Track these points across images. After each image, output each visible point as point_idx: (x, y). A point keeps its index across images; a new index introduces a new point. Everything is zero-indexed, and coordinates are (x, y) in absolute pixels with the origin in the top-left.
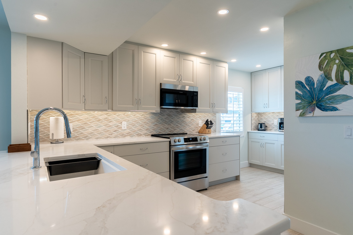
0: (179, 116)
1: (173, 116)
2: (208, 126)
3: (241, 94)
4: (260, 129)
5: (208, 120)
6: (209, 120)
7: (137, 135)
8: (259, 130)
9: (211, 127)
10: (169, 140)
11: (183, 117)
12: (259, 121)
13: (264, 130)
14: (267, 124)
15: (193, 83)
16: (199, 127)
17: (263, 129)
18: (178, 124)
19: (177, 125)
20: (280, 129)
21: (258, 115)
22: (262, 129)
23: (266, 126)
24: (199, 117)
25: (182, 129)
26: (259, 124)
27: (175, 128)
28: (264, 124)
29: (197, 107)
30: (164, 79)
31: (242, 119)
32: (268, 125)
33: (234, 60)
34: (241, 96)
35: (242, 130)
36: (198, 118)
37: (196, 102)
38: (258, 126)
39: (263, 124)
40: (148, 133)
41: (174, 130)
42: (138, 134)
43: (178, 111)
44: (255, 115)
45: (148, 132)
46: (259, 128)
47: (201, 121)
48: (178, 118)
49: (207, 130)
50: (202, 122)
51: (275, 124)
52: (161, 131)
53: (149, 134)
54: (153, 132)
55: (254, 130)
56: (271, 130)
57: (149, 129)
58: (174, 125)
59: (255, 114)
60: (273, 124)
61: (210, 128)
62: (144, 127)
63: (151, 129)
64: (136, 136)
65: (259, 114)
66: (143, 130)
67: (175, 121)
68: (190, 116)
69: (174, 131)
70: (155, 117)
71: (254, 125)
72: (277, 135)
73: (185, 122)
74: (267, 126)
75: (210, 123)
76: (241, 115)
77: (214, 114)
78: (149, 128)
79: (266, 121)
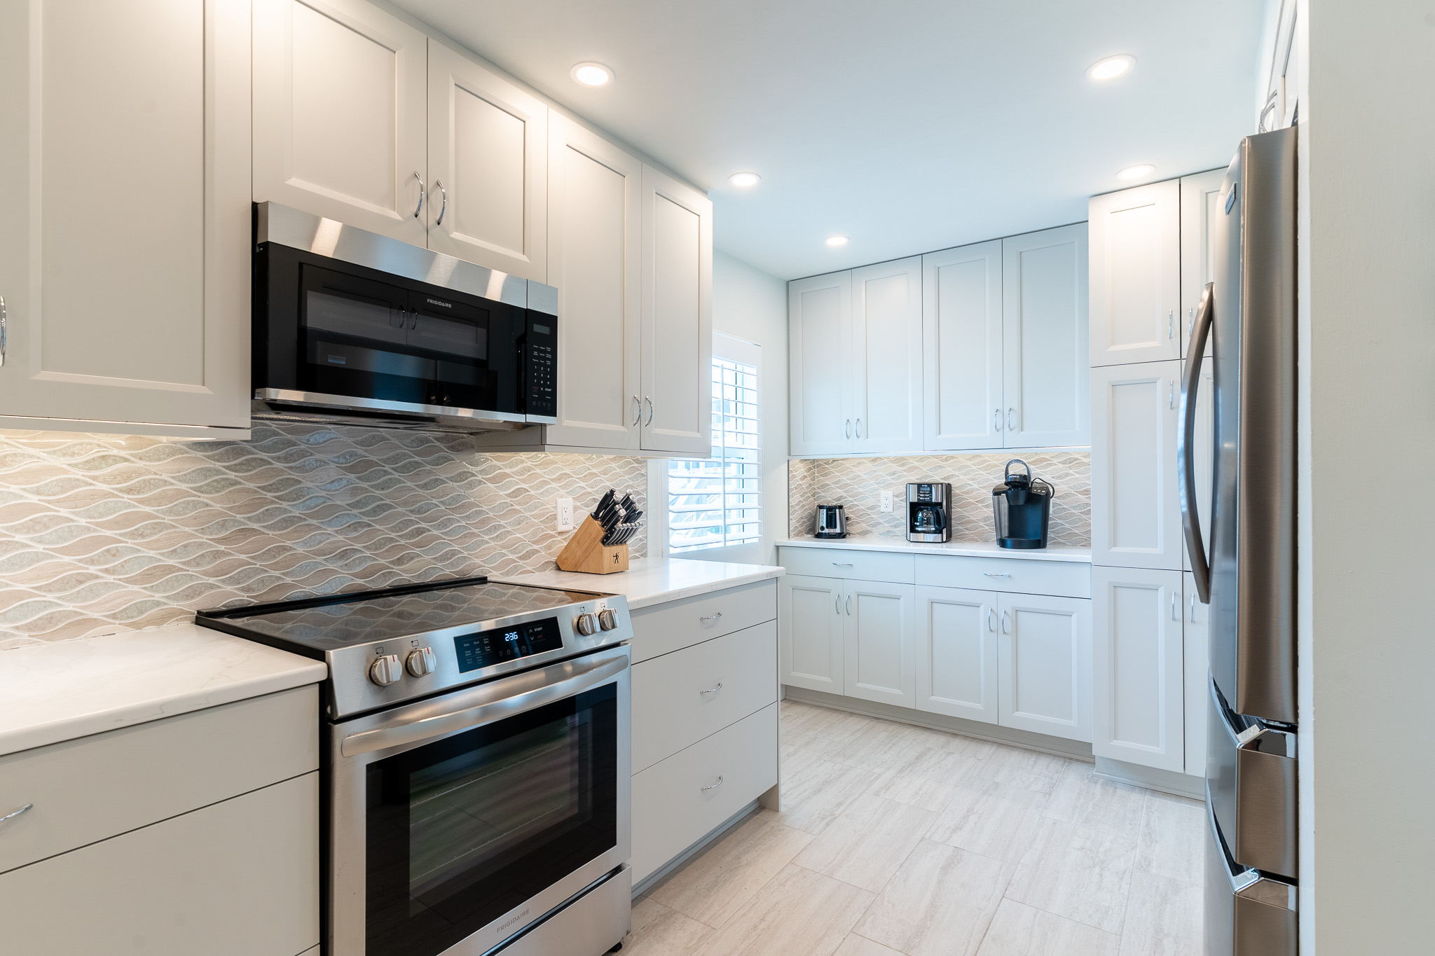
0: (430, 472)
1: (386, 473)
2: (611, 530)
3: (753, 371)
4: (826, 531)
5: (612, 492)
6: (619, 496)
7: (29, 628)
8: (819, 536)
9: (629, 533)
10: (312, 673)
11: (462, 477)
12: (813, 495)
13: (842, 536)
14: (849, 508)
15: (524, 258)
16: (561, 533)
17: (838, 530)
18: (423, 525)
19: (420, 531)
20: (913, 529)
21: (810, 469)
22: (832, 531)
23: (847, 519)
24: (559, 479)
25: (454, 553)
26: (821, 507)
27: (403, 547)
28: (841, 507)
29: (552, 412)
31: (753, 486)
32: (852, 513)
33: (745, 181)
34: (751, 382)
35: (756, 540)
36: (555, 485)
37: (545, 379)
38: (814, 519)
39: (837, 510)
40: (158, 604)
41: (400, 561)
42: (50, 619)
43: (427, 441)
44: (800, 470)
45: (158, 597)
46: (822, 528)
47: (570, 499)
48: (425, 486)
49: (609, 551)
50: (576, 509)
51: (883, 509)
52: (288, 580)
53: (175, 605)
54: (212, 586)
55: (799, 534)
56: (864, 533)
57: (171, 569)
58: (393, 530)
59: (801, 465)
60: (872, 508)
61: (621, 541)
62: (114, 554)
63: (192, 571)
64: (25, 635)
65: (816, 466)
66: (110, 578)
67: (405, 504)
68: (508, 471)
69: (396, 569)
70: (232, 475)
71: (799, 514)
72: (911, 558)
73: (471, 505)
74: (850, 515)
75: (623, 512)
76: (752, 471)
77: (637, 461)
78: (171, 562)
79: (844, 495)
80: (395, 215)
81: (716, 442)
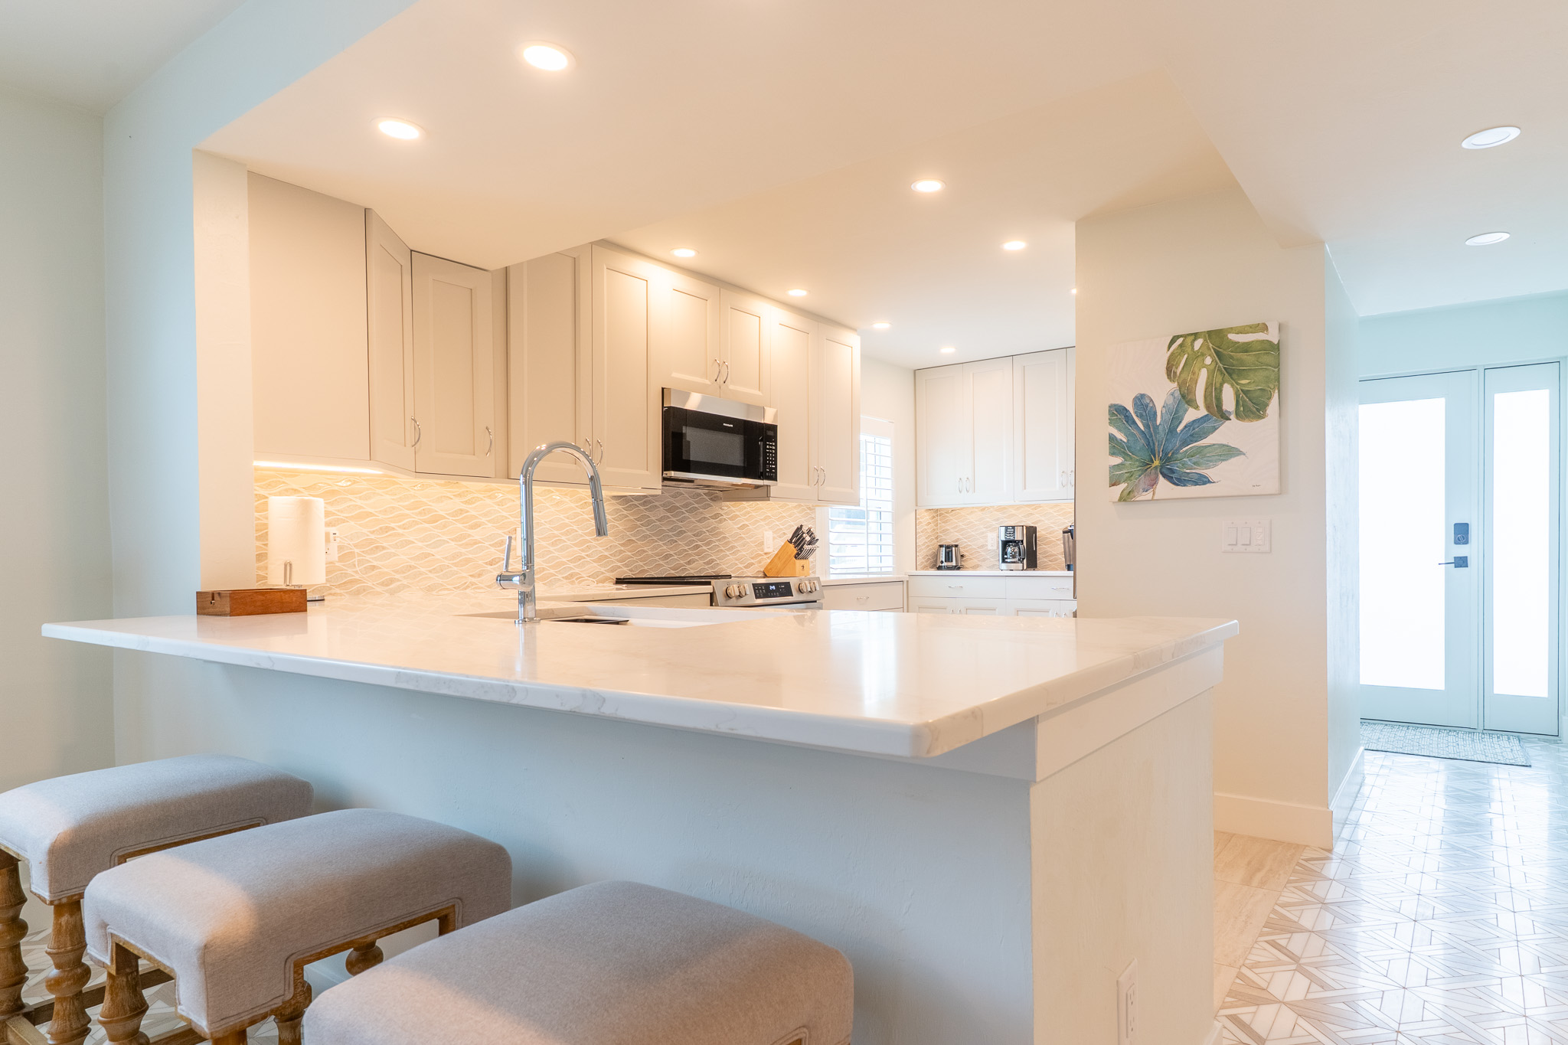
0: (702, 513)
1: (683, 513)
2: (801, 549)
3: (888, 442)
4: (945, 564)
5: (801, 526)
6: (805, 529)
7: (566, 578)
8: (939, 568)
9: (811, 551)
10: (708, 589)
11: (716, 516)
12: (937, 538)
13: (957, 568)
14: (964, 548)
15: (760, 394)
16: (766, 554)
17: (954, 563)
18: (699, 543)
19: (698, 547)
20: (1005, 561)
21: (934, 517)
22: (949, 564)
23: (962, 556)
24: (764, 519)
25: (712, 561)
26: (941, 546)
27: (690, 555)
28: (956, 546)
29: (775, 479)
30: (675, 375)
31: (888, 528)
32: (966, 551)
33: (881, 326)
34: (887, 451)
36: (762, 523)
37: (772, 457)
38: (936, 556)
39: (954, 548)
40: (603, 573)
41: (689, 563)
42: (572, 575)
43: (700, 495)
44: (926, 518)
45: (603, 570)
46: (942, 562)
47: (771, 532)
48: (699, 521)
49: (799, 563)
50: (774, 538)
51: (990, 548)
52: (646, 568)
53: (608, 574)
54: (619, 567)
55: (925, 568)
56: (975, 567)
57: (606, 557)
58: (686, 545)
59: (926, 514)
60: (982, 546)
61: (805, 558)
62: (589, 548)
63: (613, 559)
64: (565, 581)
65: (937, 513)
66: (588, 559)
67: (691, 531)
68: (738, 513)
69: (688, 567)
70: (625, 512)
71: (925, 552)
72: (1004, 579)
73: (722, 533)
74: (965, 554)
75: (808, 539)
76: (887, 517)
77: (809, 508)
78: (606, 553)
79: (961, 537)
80: (708, 382)
81: (862, 494)
